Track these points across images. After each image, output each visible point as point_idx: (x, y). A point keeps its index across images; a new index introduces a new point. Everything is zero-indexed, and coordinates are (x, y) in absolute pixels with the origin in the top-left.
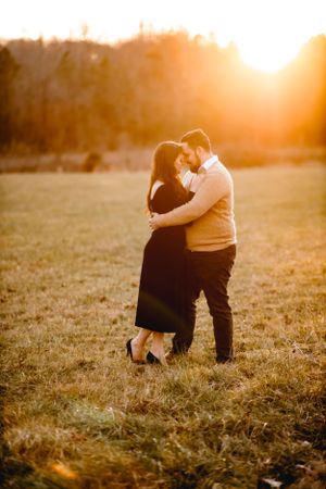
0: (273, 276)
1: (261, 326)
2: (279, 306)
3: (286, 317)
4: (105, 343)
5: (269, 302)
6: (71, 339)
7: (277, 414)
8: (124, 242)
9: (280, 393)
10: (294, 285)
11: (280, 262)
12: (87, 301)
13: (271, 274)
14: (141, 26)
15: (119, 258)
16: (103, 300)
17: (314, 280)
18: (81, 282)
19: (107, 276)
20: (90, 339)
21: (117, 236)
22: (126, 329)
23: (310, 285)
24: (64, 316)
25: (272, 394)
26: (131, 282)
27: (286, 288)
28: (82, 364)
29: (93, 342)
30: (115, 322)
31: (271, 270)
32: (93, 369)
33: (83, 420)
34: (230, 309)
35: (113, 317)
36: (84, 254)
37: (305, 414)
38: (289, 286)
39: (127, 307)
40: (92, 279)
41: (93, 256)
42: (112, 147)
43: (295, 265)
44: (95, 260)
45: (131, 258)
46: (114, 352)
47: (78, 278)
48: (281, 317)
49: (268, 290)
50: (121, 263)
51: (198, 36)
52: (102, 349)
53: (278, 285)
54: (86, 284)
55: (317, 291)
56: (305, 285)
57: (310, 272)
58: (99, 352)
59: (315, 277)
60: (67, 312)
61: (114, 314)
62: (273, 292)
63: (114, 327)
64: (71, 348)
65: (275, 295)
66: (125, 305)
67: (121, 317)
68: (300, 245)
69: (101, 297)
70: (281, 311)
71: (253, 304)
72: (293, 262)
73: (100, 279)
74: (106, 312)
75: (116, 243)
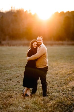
0: (53, 75)
1: (52, 87)
2: (55, 82)
3: (58, 85)
4: (14, 91)
5: (53, 81)
6: (5, 90)
7: (61, 109)
8: (13, 65)
9: (61, 104)
10: (58, 77)
11: (53, 71)
12: (7, 80)
13: (52, 74)
14: (12, 7)
15: (12, 69)
16: (11, 80)
17: (63, 76)
18: (4, 75)
19: (10, 74)
20: (10, 90)
21: (10, 63)
22: (18, 87)
23: (63, 77)
24: (2, 84)
25: (59, 104)
26: (17, 75)
27: (57, 78)
28: (9, 96)
29: (11, 90)
30: (15, 86)
31: (52, 73)
32: (12, 97)
33: (13, 110)
34: (46, 83)
35: (15, 84)
36: (3, 68)
37: (67, 109)
38: (57, 77)
39: (17, 82)
40: (7, 74)
41: (5, 68)
42: (4, 40)
43: (58, 72)
44: (6, 69)
45: (15, 69)
46: (17, 93)
47: (3, 74)
48: (56, 85)
49: (52, 78)
50: (13, 70)
51: (26, 11)
52: (13, 92)
53: (54, 77)
54: (6, 76)
55: (64, 79)
56: (61, 77)
57: (62, 74)
58: (13, 93)
59: (63, 75)
60: (2, 83)
61: (14, 83)
62: (54, 79)
63: (15, 87)
64: (5, 92)
65: (54, 80)
66: (16, 81)
67: (16, 84)
68: (58, 67)
69: (10, 79)
70: (56, 84)
71: (49, 82)
72: (57, 71)
73: (9, 74)
74: (12, 83)
75: (10, 65)
